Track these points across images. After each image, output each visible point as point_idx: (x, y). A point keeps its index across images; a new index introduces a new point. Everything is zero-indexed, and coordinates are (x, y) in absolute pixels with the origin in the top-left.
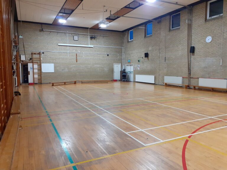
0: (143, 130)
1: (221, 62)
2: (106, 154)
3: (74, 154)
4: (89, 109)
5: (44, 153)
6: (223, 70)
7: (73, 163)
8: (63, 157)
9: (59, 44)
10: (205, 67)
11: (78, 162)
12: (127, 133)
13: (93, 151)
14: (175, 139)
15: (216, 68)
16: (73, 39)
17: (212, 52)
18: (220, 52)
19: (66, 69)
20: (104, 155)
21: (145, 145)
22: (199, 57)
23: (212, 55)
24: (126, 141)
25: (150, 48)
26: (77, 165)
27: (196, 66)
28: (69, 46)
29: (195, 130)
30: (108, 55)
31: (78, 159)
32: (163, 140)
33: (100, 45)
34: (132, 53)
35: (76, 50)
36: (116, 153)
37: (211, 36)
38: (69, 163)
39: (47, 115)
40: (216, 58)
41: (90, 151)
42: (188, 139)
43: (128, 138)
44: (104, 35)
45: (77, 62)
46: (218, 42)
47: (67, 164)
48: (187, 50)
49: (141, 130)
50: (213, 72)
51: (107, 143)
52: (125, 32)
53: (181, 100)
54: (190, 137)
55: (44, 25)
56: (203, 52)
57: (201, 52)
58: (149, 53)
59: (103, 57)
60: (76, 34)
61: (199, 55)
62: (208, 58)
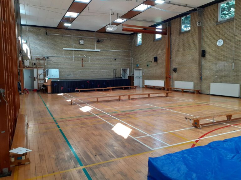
0: (150, 136)
1: (233, 66)
2: (114, 158)
3: (83, 157)
4: (96, 115)
5: (54, 156)
6: (235, 75)
7: (83, 165)
8: (73, 161)
9: (64, 49)
10: (217, 72)
11: (88, 165)
12: (135, 138)
13: (101, 154)
14: (182, 144)
15: (228, 72)
16: (78, 43)
17: (224, 56)
18: (232, 56)
19: (72, 74)
20: (112, 159)
21: (152, 149)
22: (210, 61)
23: (224, 59)
24: (134, 145)
25: (160, 52)
26: (87, 168)
27: (207, 70)
28: (74, 50)
29: (202, 135)
30: (115, 60)
31: (87, 162)
32: (170, 144)
33: (107, 49)
34: (140, 57)
35: (82, 55)
36: (123, 157)
37: (222, 39)
38: (79, 165)
39: (54, 122)
40: (228, 62)
41: (99, 155)
42: (195, 143)
43: (136, 143)
44: (111, 38)
45: (83, 67)
46: (229, 45)
47: (77, 167)
48: (197, 54)
49: (149, 135)
50: (224, 76)
51: (116, 148)
52: (133, 35)
53: (191, 105)
54: (197, 141)
55: (48, 29)
56: (215, 56)
57: (212, 56)
58: (158, 57)
59: (111, 61)
60: (81, 38)
61: (210, 59)
62: (219, 62)
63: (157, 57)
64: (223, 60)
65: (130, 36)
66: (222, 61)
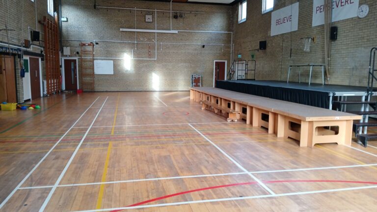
4: (63, 137)
9: (121, 29)
10: (355, 68)
16: (144, 20)
19: (133, 69)
22: (345, 47)
23: (368, 42)
25: (269, 33)
28: (137, 32)
30: (204, 46)
33: (190, 29)
35: (149, 39)
37: (368, 5)
44: (197, 11)
45: (149, 58)
52: (235, 5)
56: (353, 37)
57: (348, 38)
58: (267, 42)
59: (196, 50)
60: (149, 12)
61: (345, 43)
62: (360, 48)
63: (265, 42)
64: (366, 45)
65: (231, 7)
66: (364, 47)
